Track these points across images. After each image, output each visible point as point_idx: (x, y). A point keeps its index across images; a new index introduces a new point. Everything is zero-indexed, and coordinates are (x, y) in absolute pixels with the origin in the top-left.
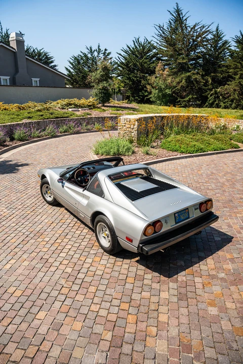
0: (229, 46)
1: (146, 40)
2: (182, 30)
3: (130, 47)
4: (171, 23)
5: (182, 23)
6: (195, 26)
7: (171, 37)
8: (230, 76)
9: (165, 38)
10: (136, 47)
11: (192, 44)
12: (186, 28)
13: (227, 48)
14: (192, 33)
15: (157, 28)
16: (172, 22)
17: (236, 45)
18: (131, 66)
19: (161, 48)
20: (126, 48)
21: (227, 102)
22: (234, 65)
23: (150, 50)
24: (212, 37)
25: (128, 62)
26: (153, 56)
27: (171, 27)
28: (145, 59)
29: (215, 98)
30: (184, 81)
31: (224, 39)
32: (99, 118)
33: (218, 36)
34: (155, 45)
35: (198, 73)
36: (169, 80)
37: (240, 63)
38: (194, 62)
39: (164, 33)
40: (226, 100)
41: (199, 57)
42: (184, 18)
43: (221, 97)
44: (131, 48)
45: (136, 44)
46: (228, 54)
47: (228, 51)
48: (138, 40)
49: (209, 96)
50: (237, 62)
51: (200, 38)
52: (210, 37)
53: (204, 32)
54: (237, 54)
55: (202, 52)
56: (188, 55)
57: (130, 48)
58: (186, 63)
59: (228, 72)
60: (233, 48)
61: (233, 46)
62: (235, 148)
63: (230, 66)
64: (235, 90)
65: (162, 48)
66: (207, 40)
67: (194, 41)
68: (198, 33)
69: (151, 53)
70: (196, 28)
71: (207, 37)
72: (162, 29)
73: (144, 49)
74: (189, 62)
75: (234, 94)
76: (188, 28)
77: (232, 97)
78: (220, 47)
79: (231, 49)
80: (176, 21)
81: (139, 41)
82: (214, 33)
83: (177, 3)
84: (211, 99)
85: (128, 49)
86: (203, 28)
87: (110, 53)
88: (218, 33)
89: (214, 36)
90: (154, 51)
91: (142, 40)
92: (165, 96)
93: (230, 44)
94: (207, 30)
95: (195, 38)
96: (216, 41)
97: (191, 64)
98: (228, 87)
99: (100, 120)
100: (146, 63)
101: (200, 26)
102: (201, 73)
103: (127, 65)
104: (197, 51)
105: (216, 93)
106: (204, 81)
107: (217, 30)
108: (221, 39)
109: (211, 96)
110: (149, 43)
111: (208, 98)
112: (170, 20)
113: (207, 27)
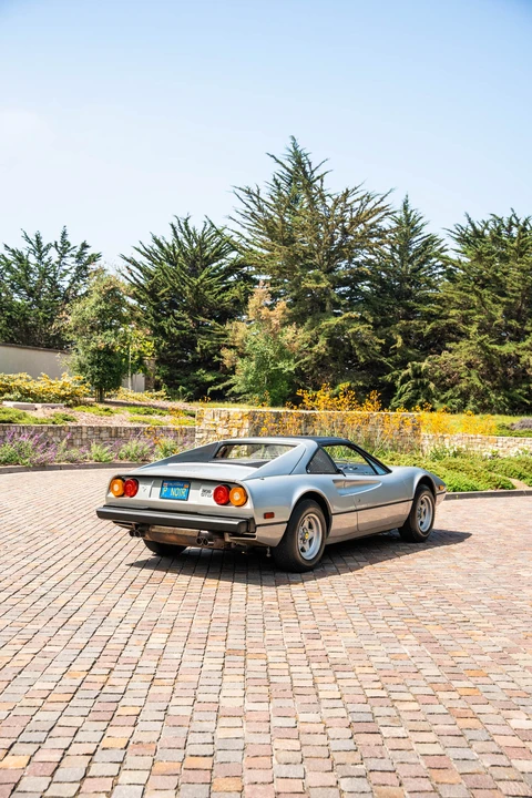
0: (442, 250)
1: (208, 226)
2: (312, 202)
3: (162, 241)
4: (278, 185)
5: (310, 184)
6: (346, 195)
7: (283, 221)
8: (451, 328)
9: (266, 222)
10: (180, 244)
11: (341, 242)
12: (323, 197)
13: (436, 255)
14: (338, 212)
15: (243, 195)
16: (280, 181)
17: (458, 247)
18: (163, 295)
19: (251, 250)
20: (149, 243)
21: (451, 397)
22: (461, 297)
23: (219, 255)
24: (394, 225)
25: (156, 282)
26: (230, 271)
27: (280, 195)
28: (208, 276)
29: (416, 387)
30: (323, 341)
31: (426, 231)
32: (100, 430)
33: (408, 225)
34: (236, 239)
35: (363, 320)
36: (289, 333)
37: (477, 293)
38: (347, 288)
39: (261, 209)
40: (449, 393)
41: (361, 277)
42: (316, 174)
43: (432, 385)
44: (165, 245)
45: (180, 234)
46: (440, 270)
47: (440, 263)
48: (186, 224)
49: (398, 383)
50: (468, 292)
51: (362, 226)
52: (387, 224)
53: (370, 212)
54: (464, 270)
55: (369, 262)
56: (330, 270)
57: (160, 245)
58: (325, 292)
59: (447, 317)
60: (453, 256)
61: (453, 250)
62: (503, 488)
63: (450, 300)
64: (470, 365)
65: (255, 248)
66: (382, 234)
67: (345, 232)
68: (354, 214)
69: (225, 262)
70: (349, 201)
71: (380, 224)
72: (255, 199)
73: (202, 251)
74: (334, 288)
75: (469, 375)
76: (327, 198)
77: (463, 385)
78: (419, 252)
79: (447, 258)
80: (293, 180)
81: (187, 227)
82: (398, 215)
83: (293, 138)
84: (405, 390)
85: (156, 247)
86: (368, 201)
87: (99, 256)
88: (408, 216)
89: (399, 222)
90: (233, 255)
91: (197, 226)
92: (275, 378)
93: (443, 244)
94: (379, 206)
95: (347, 225)
96: (406, 235)
97: (342, 296)
98: (451, 356)
99: (104, 435)
100: (211, 287)
101: (358, 196)
102: (371, 320)
103: (152, 293)
104: (355, 259)
105: (417, 374)
106: (383, 341)
107: (405, 208)
108: (417, 231)
109: (403, 382)
110: (218, 233)
111: (395, 389)
112: (277, 177)
113: (377, 199)
